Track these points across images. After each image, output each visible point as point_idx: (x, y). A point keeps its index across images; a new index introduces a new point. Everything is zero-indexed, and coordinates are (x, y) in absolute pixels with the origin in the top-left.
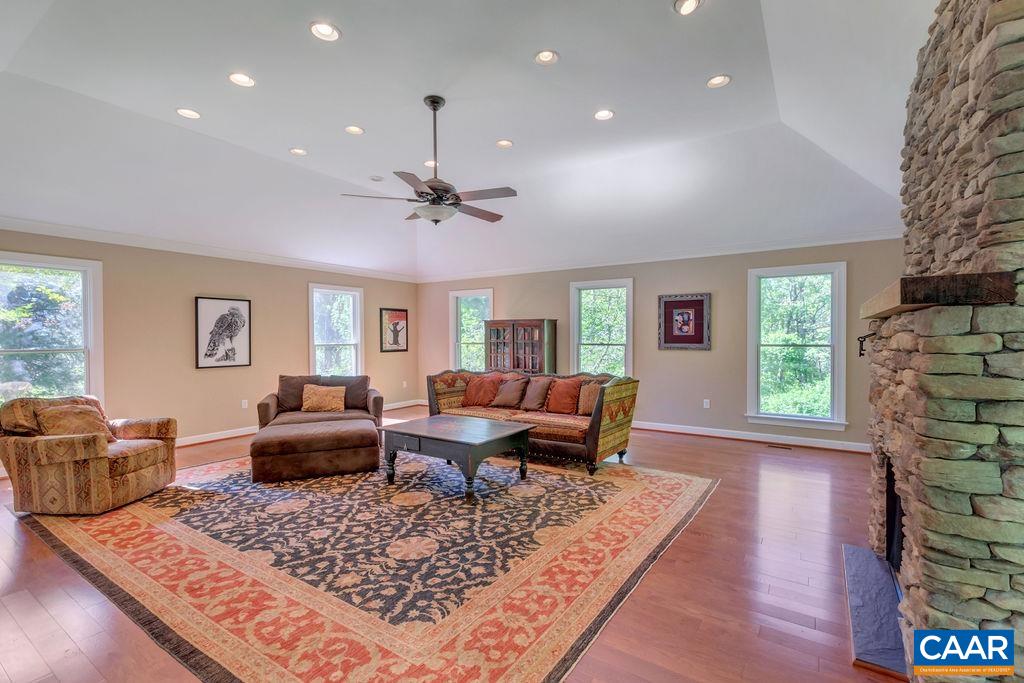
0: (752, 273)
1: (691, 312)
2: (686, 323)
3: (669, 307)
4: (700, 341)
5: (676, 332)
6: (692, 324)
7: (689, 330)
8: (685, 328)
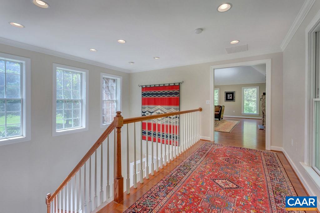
0: (243, 88)
1: (231, 95)
2: (230, 97)
3: (227, 94)
4: (233, 100)
5: (228, 98)
6: (231, 97)
7: (231, 98)
8: (230, 98)
